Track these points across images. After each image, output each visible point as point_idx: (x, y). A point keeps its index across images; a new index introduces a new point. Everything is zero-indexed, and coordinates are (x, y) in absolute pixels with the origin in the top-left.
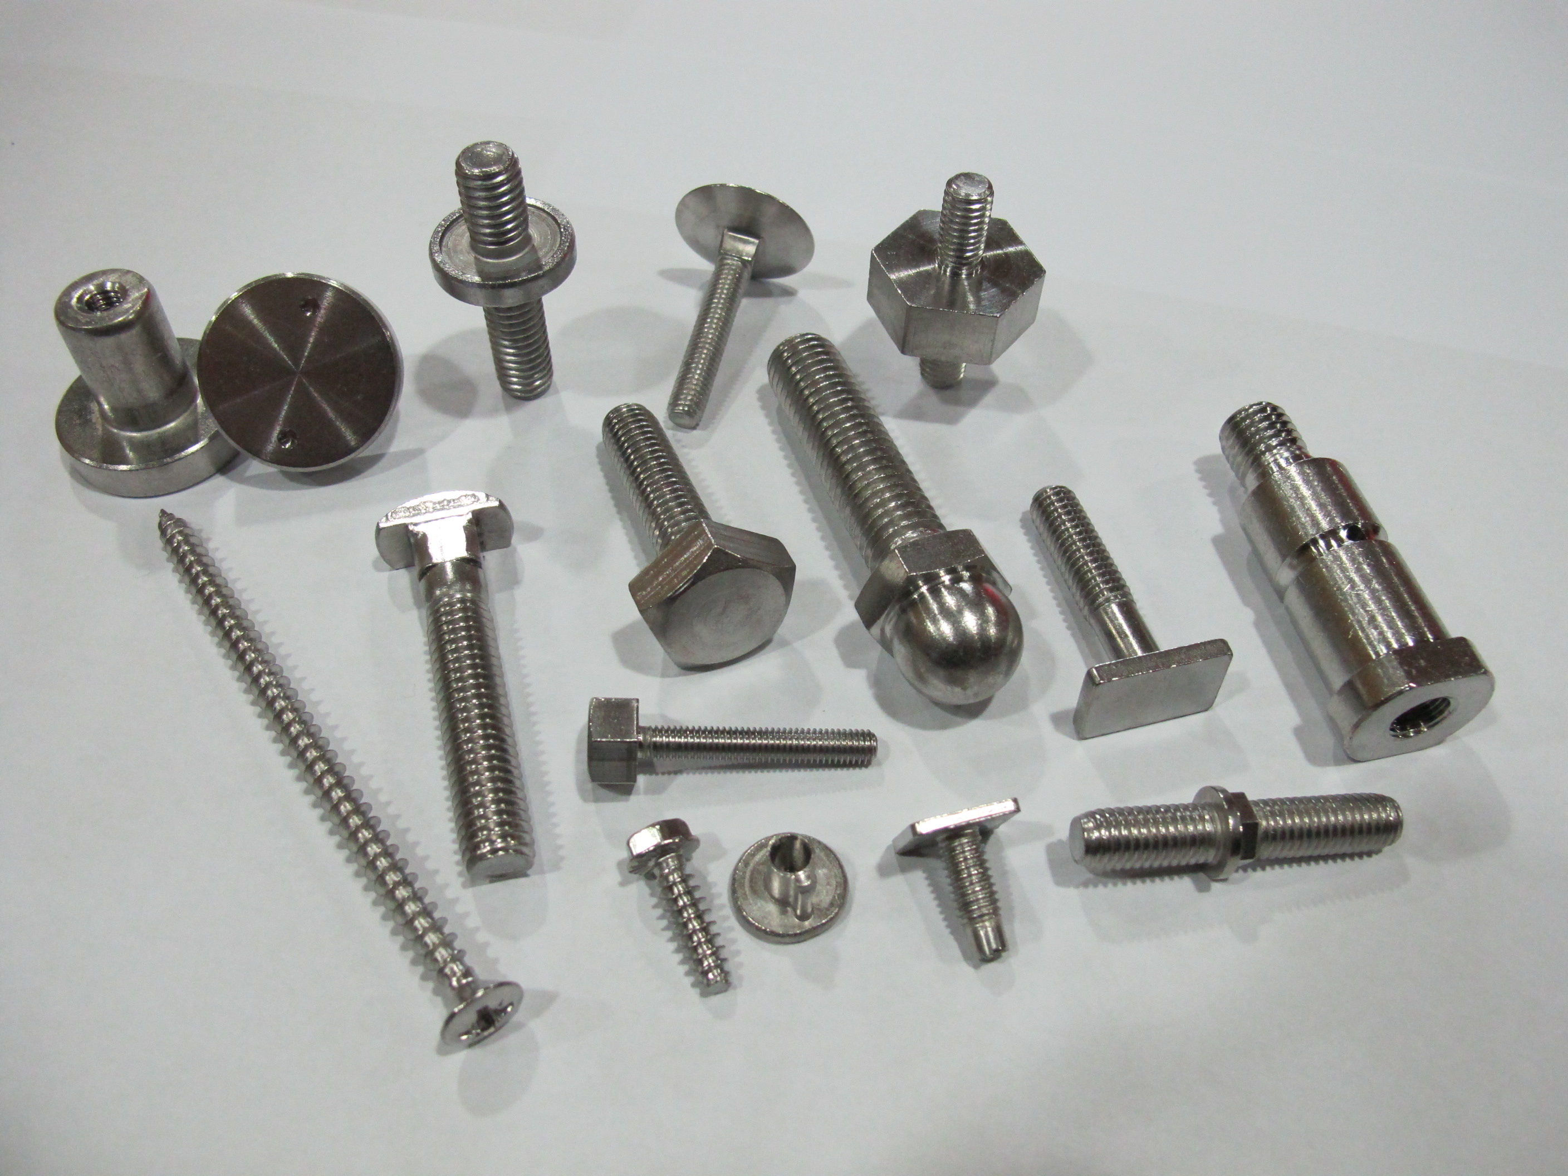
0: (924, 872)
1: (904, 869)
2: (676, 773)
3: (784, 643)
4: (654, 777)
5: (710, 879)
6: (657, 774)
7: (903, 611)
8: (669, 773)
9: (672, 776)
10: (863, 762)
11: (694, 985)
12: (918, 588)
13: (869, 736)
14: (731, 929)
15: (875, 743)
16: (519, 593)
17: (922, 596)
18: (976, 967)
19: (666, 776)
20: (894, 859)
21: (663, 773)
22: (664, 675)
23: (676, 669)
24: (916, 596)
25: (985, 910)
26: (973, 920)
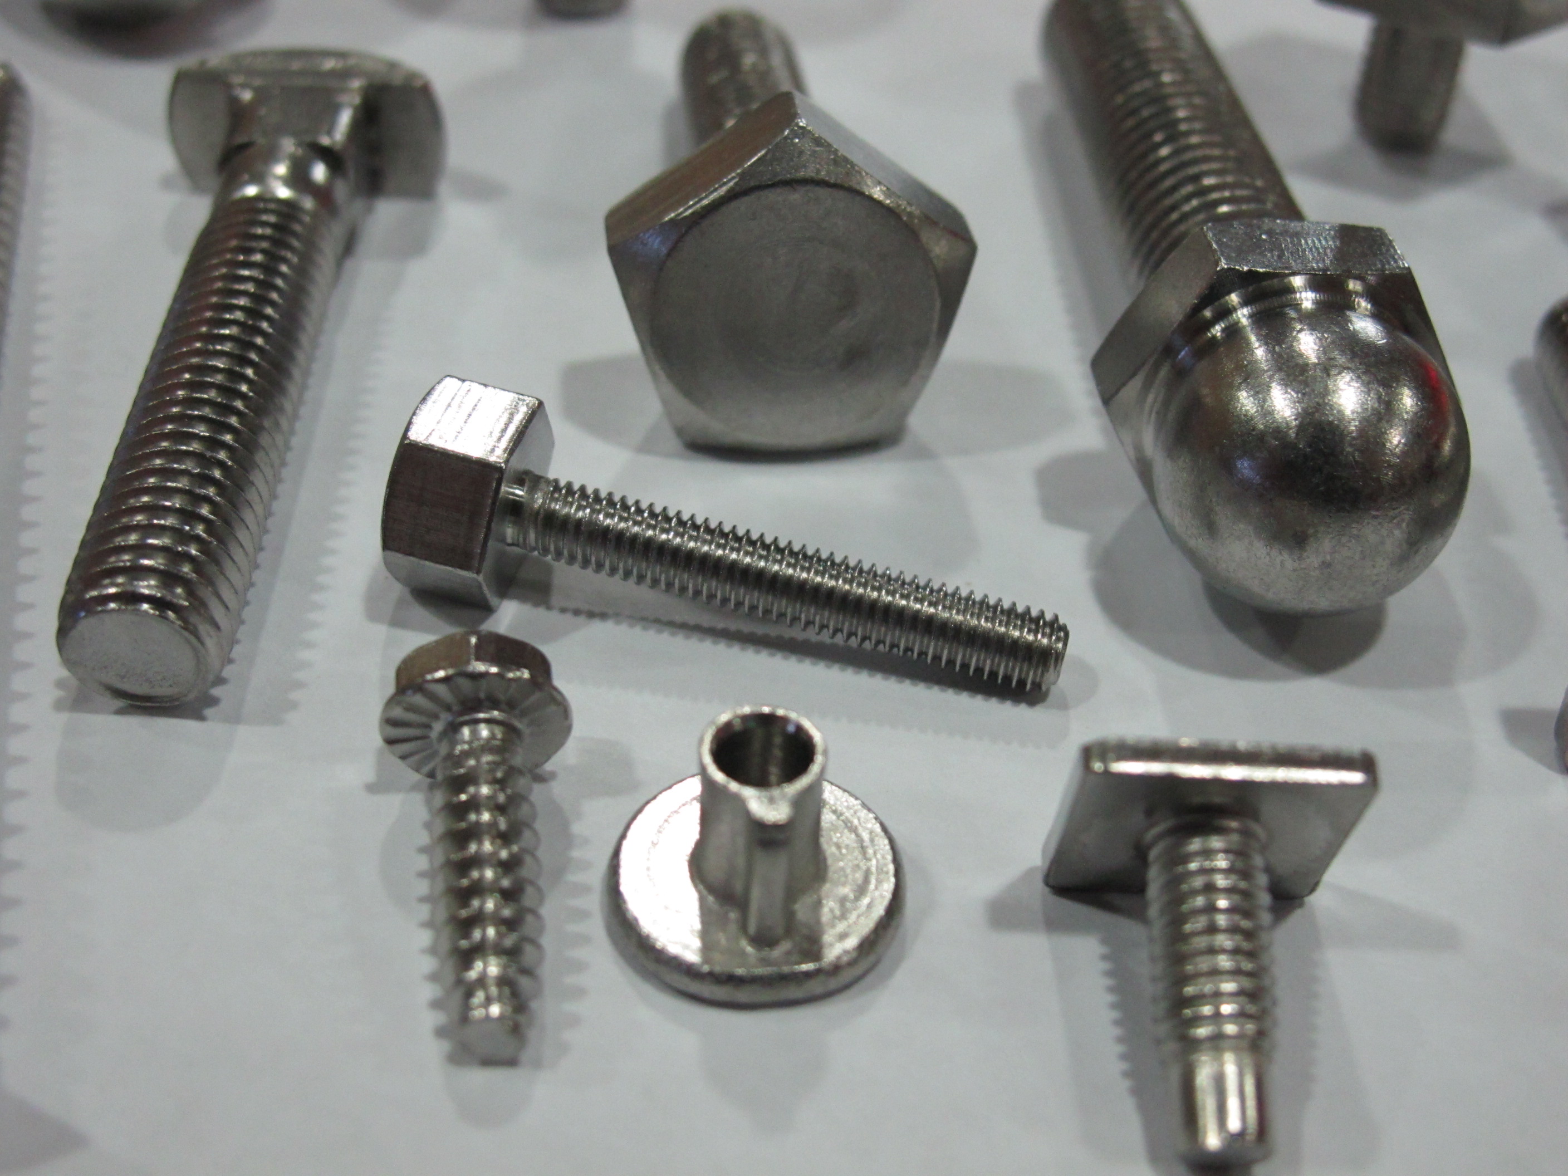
0: (1104, 941)
1: (1052, 925)
2: (591, 615)
3: (923, 453)
4: (541, 612)
5: (577, 828)
6: (549, 607)
8: (577, 612)
9: (581, 619)
10: (1022, 683)
11: (441, 1032)
13: (1057, 628)
14: (585, 940)
15: (1060, 645)
16: (417, 270)
19: (568, 617)
21: (563, 610)
22: (647, 446)
23: (673, 443)
25: (1230, 1029)
26: (1190, 1045)
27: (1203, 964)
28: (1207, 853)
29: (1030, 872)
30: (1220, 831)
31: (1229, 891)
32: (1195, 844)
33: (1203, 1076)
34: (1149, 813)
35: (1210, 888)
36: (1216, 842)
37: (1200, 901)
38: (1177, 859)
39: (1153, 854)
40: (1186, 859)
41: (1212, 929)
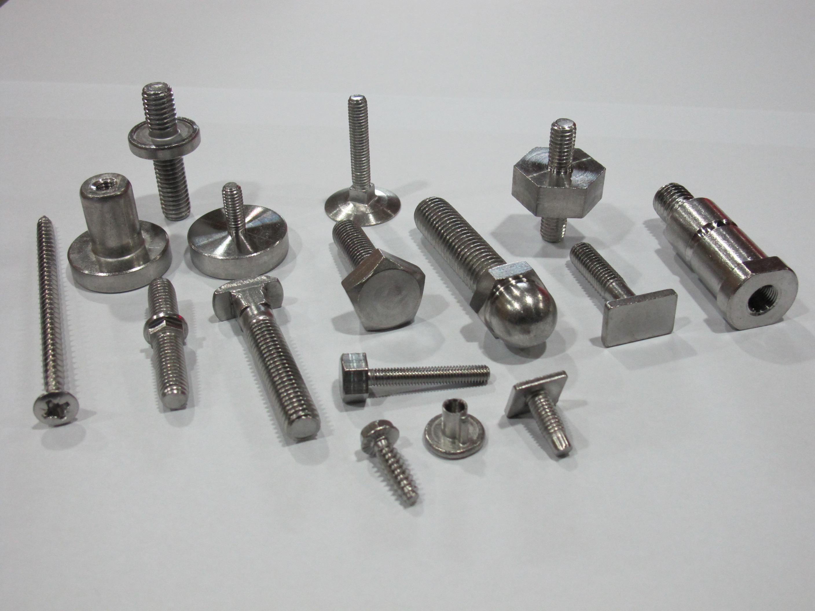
0: (523, 424)
1: (512, 424)
7: (493, 303)
10: (483, 381)
12: (498, 289)
13: (486, 367)
15: (488, 371)
17: (501, 293)
18: (557, 461)
20: (506, 420)
24: (497, 293)
25: (556, 429)
26: (550, 434)
27: (547, 419)
28: (540, 399)
29: (503, 417)
30: (541, 394)
31: (546, 405)
32: (537, 399)
33: (555, 438)
34: (525, 396)
35: (543, 405)
36: (541, 397)
37: (542, 409)
38: (535, 402)
39: (529, 403)
40: (537, 401)
41: (546, 412)
